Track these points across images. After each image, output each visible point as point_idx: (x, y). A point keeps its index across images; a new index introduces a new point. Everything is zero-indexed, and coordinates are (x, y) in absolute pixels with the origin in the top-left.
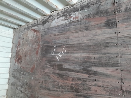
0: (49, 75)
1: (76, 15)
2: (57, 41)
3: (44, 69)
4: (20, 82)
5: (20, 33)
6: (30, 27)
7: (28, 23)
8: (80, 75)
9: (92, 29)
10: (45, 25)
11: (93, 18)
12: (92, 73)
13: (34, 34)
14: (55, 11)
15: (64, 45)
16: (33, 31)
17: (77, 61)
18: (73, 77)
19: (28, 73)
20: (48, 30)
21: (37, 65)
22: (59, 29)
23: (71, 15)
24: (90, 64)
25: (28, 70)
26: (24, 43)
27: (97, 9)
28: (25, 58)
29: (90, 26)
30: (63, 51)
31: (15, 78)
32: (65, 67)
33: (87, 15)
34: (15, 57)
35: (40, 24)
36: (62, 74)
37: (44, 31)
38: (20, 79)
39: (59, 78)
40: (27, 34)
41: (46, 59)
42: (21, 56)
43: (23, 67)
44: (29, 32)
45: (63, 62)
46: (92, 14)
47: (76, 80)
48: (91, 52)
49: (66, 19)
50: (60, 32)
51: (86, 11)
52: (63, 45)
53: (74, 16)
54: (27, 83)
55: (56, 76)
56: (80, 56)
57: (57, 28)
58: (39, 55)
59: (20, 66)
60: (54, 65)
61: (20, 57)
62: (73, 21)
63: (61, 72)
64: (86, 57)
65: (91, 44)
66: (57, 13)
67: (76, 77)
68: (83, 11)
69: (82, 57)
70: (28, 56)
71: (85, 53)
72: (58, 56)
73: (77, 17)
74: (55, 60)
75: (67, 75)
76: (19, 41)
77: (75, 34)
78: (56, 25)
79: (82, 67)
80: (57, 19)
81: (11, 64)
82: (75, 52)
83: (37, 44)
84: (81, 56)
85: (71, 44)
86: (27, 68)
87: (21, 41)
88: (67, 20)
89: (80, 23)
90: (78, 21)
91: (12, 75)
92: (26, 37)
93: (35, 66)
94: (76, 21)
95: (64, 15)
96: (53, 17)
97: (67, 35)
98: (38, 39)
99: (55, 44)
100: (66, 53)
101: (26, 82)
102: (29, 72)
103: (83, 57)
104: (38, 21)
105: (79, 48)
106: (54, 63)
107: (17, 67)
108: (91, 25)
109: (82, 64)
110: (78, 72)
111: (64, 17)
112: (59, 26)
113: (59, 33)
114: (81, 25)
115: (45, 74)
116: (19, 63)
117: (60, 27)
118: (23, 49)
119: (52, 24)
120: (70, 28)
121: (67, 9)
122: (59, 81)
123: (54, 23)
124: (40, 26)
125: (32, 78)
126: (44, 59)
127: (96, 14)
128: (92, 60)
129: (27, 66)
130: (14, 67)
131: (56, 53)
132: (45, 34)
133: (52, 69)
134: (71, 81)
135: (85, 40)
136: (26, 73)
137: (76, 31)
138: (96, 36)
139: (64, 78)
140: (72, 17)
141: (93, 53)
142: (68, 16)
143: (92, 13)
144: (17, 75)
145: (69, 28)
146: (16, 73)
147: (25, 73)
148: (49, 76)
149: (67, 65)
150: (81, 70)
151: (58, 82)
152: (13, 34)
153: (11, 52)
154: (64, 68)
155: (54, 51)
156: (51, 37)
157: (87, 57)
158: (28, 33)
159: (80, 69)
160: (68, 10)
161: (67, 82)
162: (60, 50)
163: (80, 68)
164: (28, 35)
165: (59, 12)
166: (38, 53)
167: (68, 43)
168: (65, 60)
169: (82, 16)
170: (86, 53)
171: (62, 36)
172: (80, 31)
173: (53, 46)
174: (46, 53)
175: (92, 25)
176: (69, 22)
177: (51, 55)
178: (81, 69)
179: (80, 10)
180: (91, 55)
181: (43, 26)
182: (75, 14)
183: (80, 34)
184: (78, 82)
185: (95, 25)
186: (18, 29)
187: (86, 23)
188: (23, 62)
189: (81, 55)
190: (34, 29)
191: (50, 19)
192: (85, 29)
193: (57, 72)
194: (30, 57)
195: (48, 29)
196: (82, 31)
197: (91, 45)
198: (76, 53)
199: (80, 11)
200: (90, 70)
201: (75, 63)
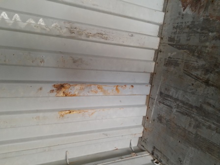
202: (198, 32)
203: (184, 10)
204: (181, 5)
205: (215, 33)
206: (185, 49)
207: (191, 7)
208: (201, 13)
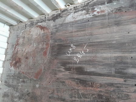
0: (64, 80)
1: (102, 9)
2: (75, 39)
3: (56, 74)
4: (17, 91)
5: (19, 30)
6: (34, 24)
7: (32, 19)
8: (111, 79)
9: (125, 24)
10: (57, 20)
11: (126, 11)
12: (130, 76)
13: (41, 31)
14: (71, 4)
15: (85, 43)
16: (38, 28)
17: (106, 62)
18: (100, 82)
19: (30, 79)
20: (61, 26)
21: (44, 69)
22: (77, 25)
23: (94, 8)
24: (126, 65)
25: (30, 76)
26: (25, 42)
27: (131, 2)
28: (25, 61)
29: (122, 20)
30: (83, 50)
31: (9, 87)
32: (88, 71)
33: (117, 9)
34: (10, 60)
35: (49, 20)
36: (84, 79)
37: (54, 27)
38: (17, 89)
39: (80, 85)
40: (30, 32)
41: (58, 61)
42: (19, 59)
43: (23, 73)
44: (33, 29)
45: (85, 64)
46: (124, 8)
47: (106, 86)
48: (126, 50)
49: (87, 14)
50: (79, 28)
51: (115, 3)
52: (83, 43)
53: (98, 10)
54: (29, 93)
55: (74, 82)
56: (110, 56)
57: (74, 23)
58: (48, 56)
60: (71, 68)
61: (18, 60)
62: (97, 15)
63: (81, 77)
64: (119, 57)
65: (126, 41)
66: (74, 7)
67: (106, 82)
68: (111, 4)
69: (112, 57)
70: (31, 58)
71: (118, 53)
72: (77, 57)
73: (102, 11)
74: (72, 61)
75: (91, 81)
76: (17, 40)
77: (101, 30)
78: (72, 20)
79: (113, 69)
80: (74, 13)
81: (5, 69)
82: (103, 51)
83: (45, 43)
84: (112, 56)
85: (96, 42)
86: (29, 73)
87: (21, 41)
88: (89, 14)
89: (107, 17)
90: (104, 15)
91: (5, 83)
92: (29, 34)
93: (41, 70)
94: (102, 15)
95: (84, 9)
96: (69, 11)
97: (90, 31)
98: (47, 37)
99: (72, 42)
100: (89, 53)
101: (28, 91)
102: (32, 79)
103: (114, 57)
104: (47, 17)
105: (108, 46)
106: (70, 65)
107: (13, 72)
108: (123, 19)
109: (114, 66)
110: (108, 76)
111: (84, 11)
112: (77, 22)
113: (77, 30)
114: (108, 19)
115: (57, 80)
116: (17, 67)
117: (79, 22)
118: (24, 50)
119: (67, 19)
120: (94, 23)
121: (88, 2)
122: (79, 88)
123: (69, 18)
124: (49, 22)
125: (37, 86)
126: (56, 61)
127: (130, 8)
128: (129, 61)
129: (30, 71)
130: (9, 72)
131: (73, 54)
132: (57, 31)
133: (69, 73)
134: (98, 88)
135: (117, 36)
136: (27, 79)
137: (103, 26)
138: (132, 32)
139: (87, 84)
140: (95, 11)
141: (128, 52)
142: (90, 10)
143: (123, 6)
144: (13, 82)
145: (92, 23)
146: (11, 80)
147: (25, 80)
148: (63, 82)
149: (91, 68)
150: (113, 73)
151: (78, 90)
152: (9, 32)
153: (4, 54)
154: (87, 72)
155: (70, 51)
156: (66, 35)
157: (121, 56)
158: (30, 30)
159: (110, 72)
160: (90, 4)
161: (93, 89)
162: (79, 49)
163: (111, 71)
164: (31, 33)
165: (77, 5)
166: (46, 54)
167: (91, 41)
168: (88, 61)
169: (110, 9)
170: (119, 52)
171: (82, 32)
172: (108, 27)
173: (68, 45)
174: (57, 53)
175: (125, 19)
176: (92, 16)
177: (66, 56)
178: (113, 72)
179: (106, 3)
180: (126, 55)
181: (54, 22)
182: (100, 8)
183: (108, 30)
184: (109, 89)
185: (129, 19)
186: (17, 26)
187: (116, 18)
188: (23, 66)
189: (111, 54)
190: (40, 25)
191: (63, 13)
192: (116, 24)
193: (76, 76)
194: (34, 59)
195: (62, 25)
196: (112, 26)
197: (126, 42)
198: (104, 53)
199: (107, 5)
200: (126, 73)
201: (103, 65)
202: (16, 79)
203: (11, 67)
204: (10, 65)
205: (22, 79)
206: (11, 87)
207: (13, 67)
208: (17, 70)
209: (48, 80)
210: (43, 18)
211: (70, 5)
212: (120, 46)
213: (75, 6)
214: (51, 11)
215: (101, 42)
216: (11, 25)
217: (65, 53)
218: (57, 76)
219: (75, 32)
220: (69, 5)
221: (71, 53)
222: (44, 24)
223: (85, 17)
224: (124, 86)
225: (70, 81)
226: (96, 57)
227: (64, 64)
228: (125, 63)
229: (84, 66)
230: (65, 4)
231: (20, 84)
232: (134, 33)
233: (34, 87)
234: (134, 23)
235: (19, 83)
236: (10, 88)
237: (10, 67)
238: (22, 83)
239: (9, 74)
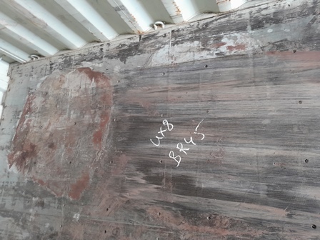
0: (144, 207)
1: (240, 41)
2: (173, 107)
3: (123, 190)
4: (23, 227)
5: (35, 76)
6: (74, 63)
7: (67, 51)
8: (258, 210)
9: (292, 80)
10: (129, 59)
11: (295, 51)
12: (302, 204)
13: (88, 81)
14: (166, 23)
15: (197, 120)
16: (83, 74)
17: (246, 168)
18: (232, 215)
19: (60, 200)
20: (141, 74)
21: (95, 176)
22: (179, 74)
23: (221, 38)
24: (292, 178)
25: (59, 191)
26: (48, 106)
27: (306, 30)
28: (48, 154)
29: (286, 72)
30: (193, 136)
31: (4, 216)
32: (203, 186)
33: (273, 44)
34: (8, 148)
35: (110, 57)
36: (193, 207)
37: (124, 75)
38: (25, 221)
39: (181, 219)
40: (62, 82)
41: (130, 158)
42: (33, 147)
43: (41, 182)
44: (69, 76)
45: (196, 169)
46: (291, 42)
47: (245, 225)
48: (293, 143)
49: (203, 49)
50: (184, 81)
51: (270, 31)
52: (193, 119)
53: (231, 43)
54: (56, 234)
55: (168, 212)
56: (255, 154)
57: (171, 70)
58: (106, 144)
59: (27, 176)
60: (163, 178)
61: (29, 150)
62: (228, 54)
63: (186, 200)
64: (276, 157)
65: (293, 121)
66: (173, 31)
67: (245, 216)
68: (260, 30)
69: (262, 156)
70: (63, 146)
71: (275, 147)
72: (177, 152)
73: (240, 47)
74: (166, 161)
75: (209, 211)
76: (28, 100)
77: (235, 90)
78: (168, 62)
79: (263, 186)
80: (173, 45)
82: (239, 141)
83: (99, 112)
84: (260, 154)
85: (224, 118)
86: (55, 184)
87: (38, 102)
88: (209, 50)
89: (250, 61)
90: (244, 57)
92: (59, 88)
93: (87, 178)
94: (240, 55)
95: (197, 38)
96: (159, 39)
97: (209, 92)
98: (104, 99)
99: (165, 115)
100: (206, 142)
101: (51, 229)
102: (64, 198)
103: (266, 156)
104: (105, 48)
105: (251, 130)
106: (160, 170)
107: (14, 180)
108: (288, 69)
109: (265, 179)
110: (251, 201)
111: (196, 42)
112: (178, 67)
113: (179, 86)
114: (254, 66)
115: (126, 206)
116: (26, 167)
117: (184, 68)
118: (45, 125)
119: (154, 57)
120: (220, 72)
121: (206, 21)
122: (181, 227)
123: (161, 57)
124: (109, 61)
125: (77, 216)
126: (124, 158)
127: (304, 43)
128: (300, 168)
129: (58, 179)
130: (5, 179)
131: (167, 143)
132: (129, 85)
133: (156, 190)
134: (227, 229)
135: (273, 108)
136: (50, 199)
137: (240, 82)
138: (309, 101)
139: (200, 219)
140: (223, 44)
141: (299, 146)
142: (212, 42)
143: (289, 38)
144: (13, 205)
145: (215, 73)
146: (10, 198)
147: (45, 200)
148: (142, 211)
149: (211, 179)
150: (263, 195)
151: (177, 231)
152: (8, 78)
154: (201, 189)
155: (160, 135)
156: (150, 95)
157: (281, 156)
158: (63, 79)
159: (256, 191)
160: (211, 26)
161: (213, 230)
162: (182, 132)
163: (257, 189)
164: (65, 85)
165: (181, 27)
166: (100, 139)
167: (213, 116)
168: (204, 163)
169: (257, 44)
170: (277, 145)
171: (190, 93)
172: (253, 84)
173: (157, 120)
174: (129, 139)
175: (293, 69)
176: (215, 56)
177: (150, 146)
178: (261, 192)
179: (249, 27)
180: (294, 153)
181: (123, 63)
182: (235, 38)
183: (252, 91)
184: (252, 233)
185: (301, 69)
186: (29, 66)
187: (271, 64)
188: (41, 165)
189: (260, 151)
190: (88, 68)
191: (146, 43)
192: (271, 80)
193: (174, 198)
194: (69, 151)
195: (141, 71)
196: (261, 83)
197: (293, 123)
198: (242, 145)
199: (251, 32)
200: (294, 197)
201: (239, 175)
209: (103, 202)
210: (97, 50)
211: (164, 26)
212: (280, 132)
213: (175, 28)
214: (116, 35)
215: (236, 119)
216: (13, 62)
217: (147, 140)
218: (127, 195)
219: (174, 90)
220: (160, 25)
221: (162, 141)
222: (96, 66)
223: (197, 56)
224: (287, 227)
225: (159, 209)
226: (222, 153)
227: (145, 166)
228: (290, 173)
229: (193, 173)
230: (150, 22)
231: (31, 211)
232: (314, 104)
233: (68, 219)
234: (312, 81)
235: (29, 207)
236: (6, 219)
237: (8, 166)
238: (36, 208)
239: (5, 184)
